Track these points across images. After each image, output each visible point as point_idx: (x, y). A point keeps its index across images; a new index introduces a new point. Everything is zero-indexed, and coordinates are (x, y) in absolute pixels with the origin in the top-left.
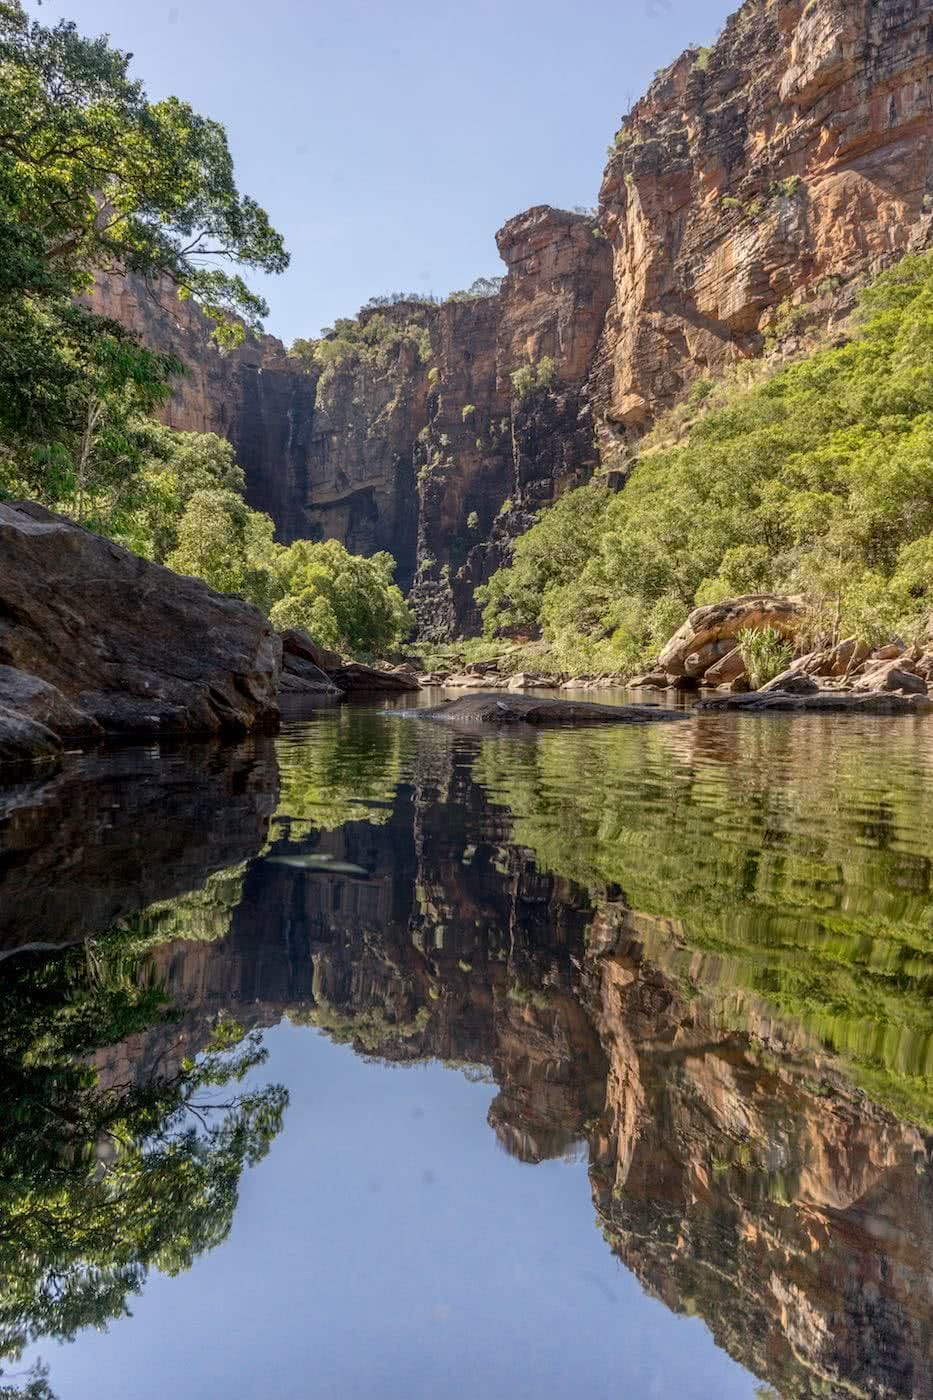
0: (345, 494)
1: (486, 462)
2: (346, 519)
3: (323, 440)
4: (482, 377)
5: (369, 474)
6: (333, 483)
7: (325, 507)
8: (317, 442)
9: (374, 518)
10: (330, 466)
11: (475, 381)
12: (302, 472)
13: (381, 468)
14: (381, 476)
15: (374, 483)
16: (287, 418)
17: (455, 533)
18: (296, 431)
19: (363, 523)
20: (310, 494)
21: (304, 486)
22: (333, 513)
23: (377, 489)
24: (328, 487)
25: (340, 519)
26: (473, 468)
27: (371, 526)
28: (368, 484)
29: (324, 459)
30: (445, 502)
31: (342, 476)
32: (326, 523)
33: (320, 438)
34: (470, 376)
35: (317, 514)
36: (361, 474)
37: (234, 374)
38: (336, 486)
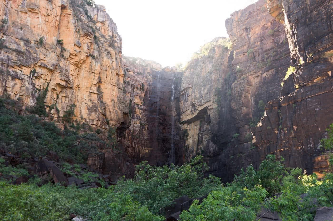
0: (196, 114)
1: (265, 75)
2: (198, 126)
3: (185, 93)
4: (256, 36)
5: (205, 101)
6: (190, 110)
7: (189, 122)
8: (183, 94)
9: (209, 123)
10: (189, 103)
11: (252, 40)
12: (178, 109)
13: (210, 97)
14: (210, 101)
15: (208, 105)
16: (172, 89)
17: (251, 116)
18: (175, 93)
19: (205, 126)
20: (181, 117)
21: (179, 114)
22: (192, 125)
23: (209, 108)
24: (188, 112)
25: (196, 127)
26: (257, 80)
27: (209, 127)
28: (205, 106)
29: (186, 101)
30: (243, 100)
31: (193, 105)
32: (190, 130)
33: (184, 92)
34: (249, 38)
35: (185, 126)
36: (201, 102)
37: (148, 73)
38: (191, 111)
